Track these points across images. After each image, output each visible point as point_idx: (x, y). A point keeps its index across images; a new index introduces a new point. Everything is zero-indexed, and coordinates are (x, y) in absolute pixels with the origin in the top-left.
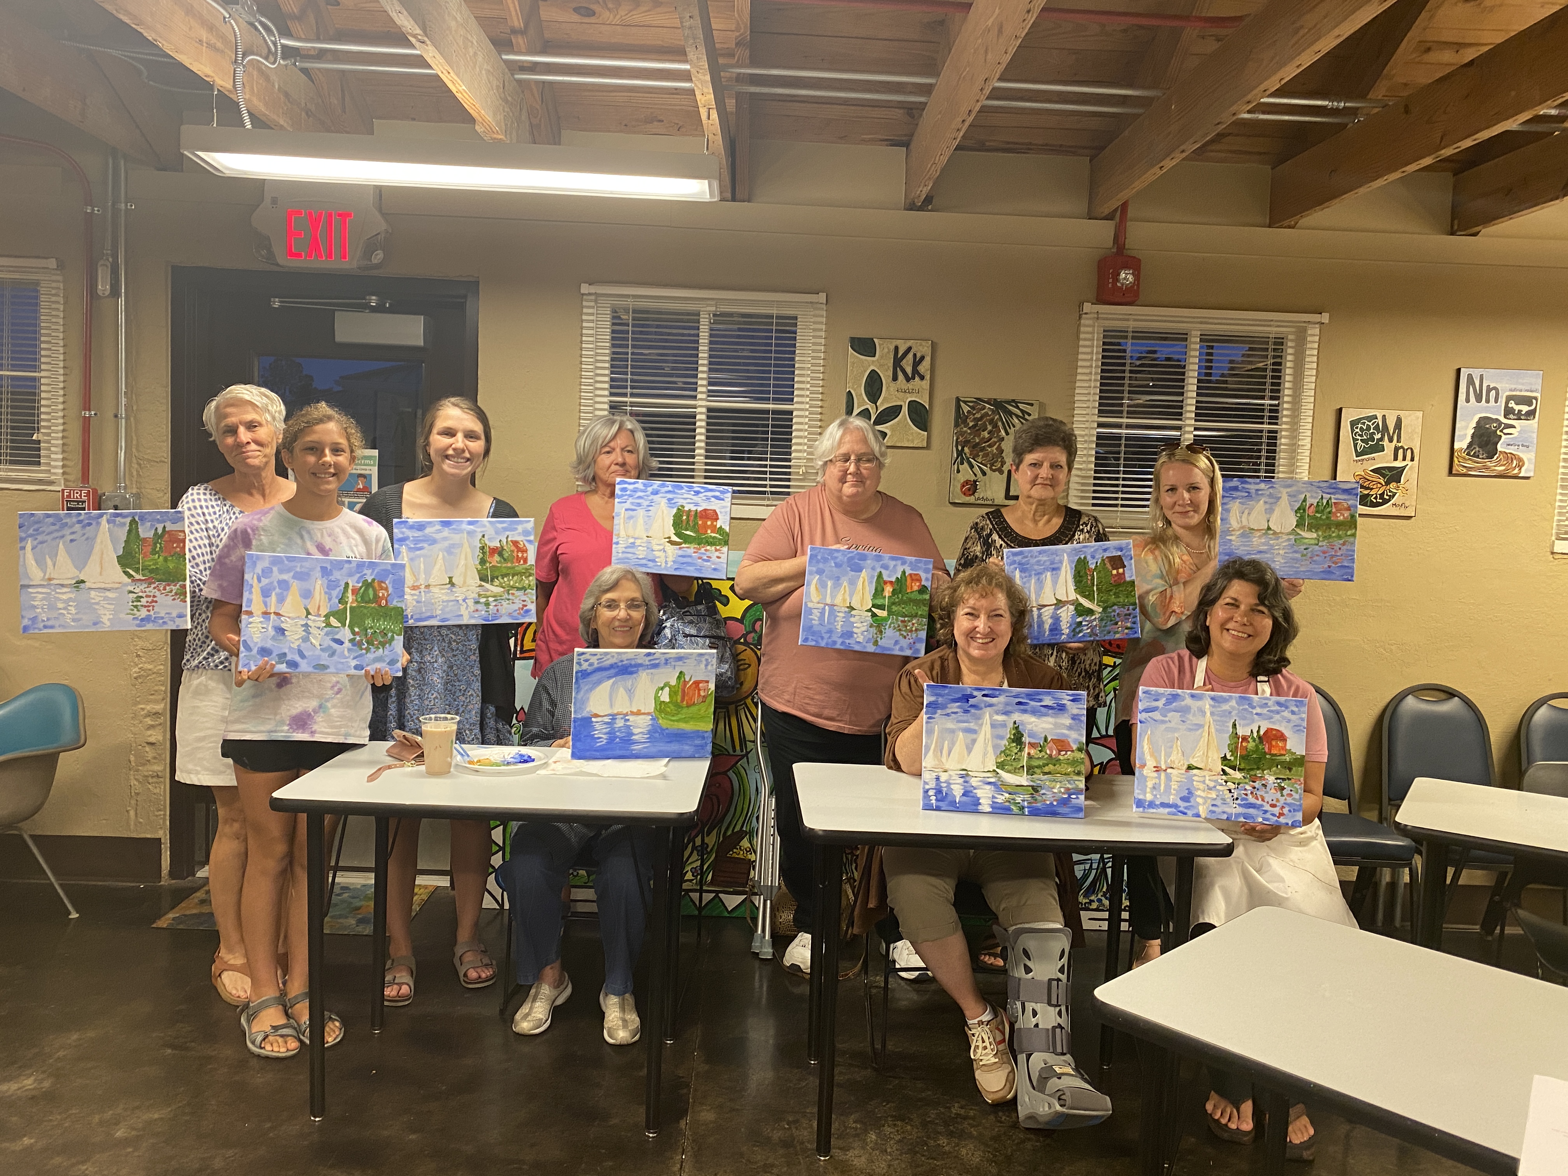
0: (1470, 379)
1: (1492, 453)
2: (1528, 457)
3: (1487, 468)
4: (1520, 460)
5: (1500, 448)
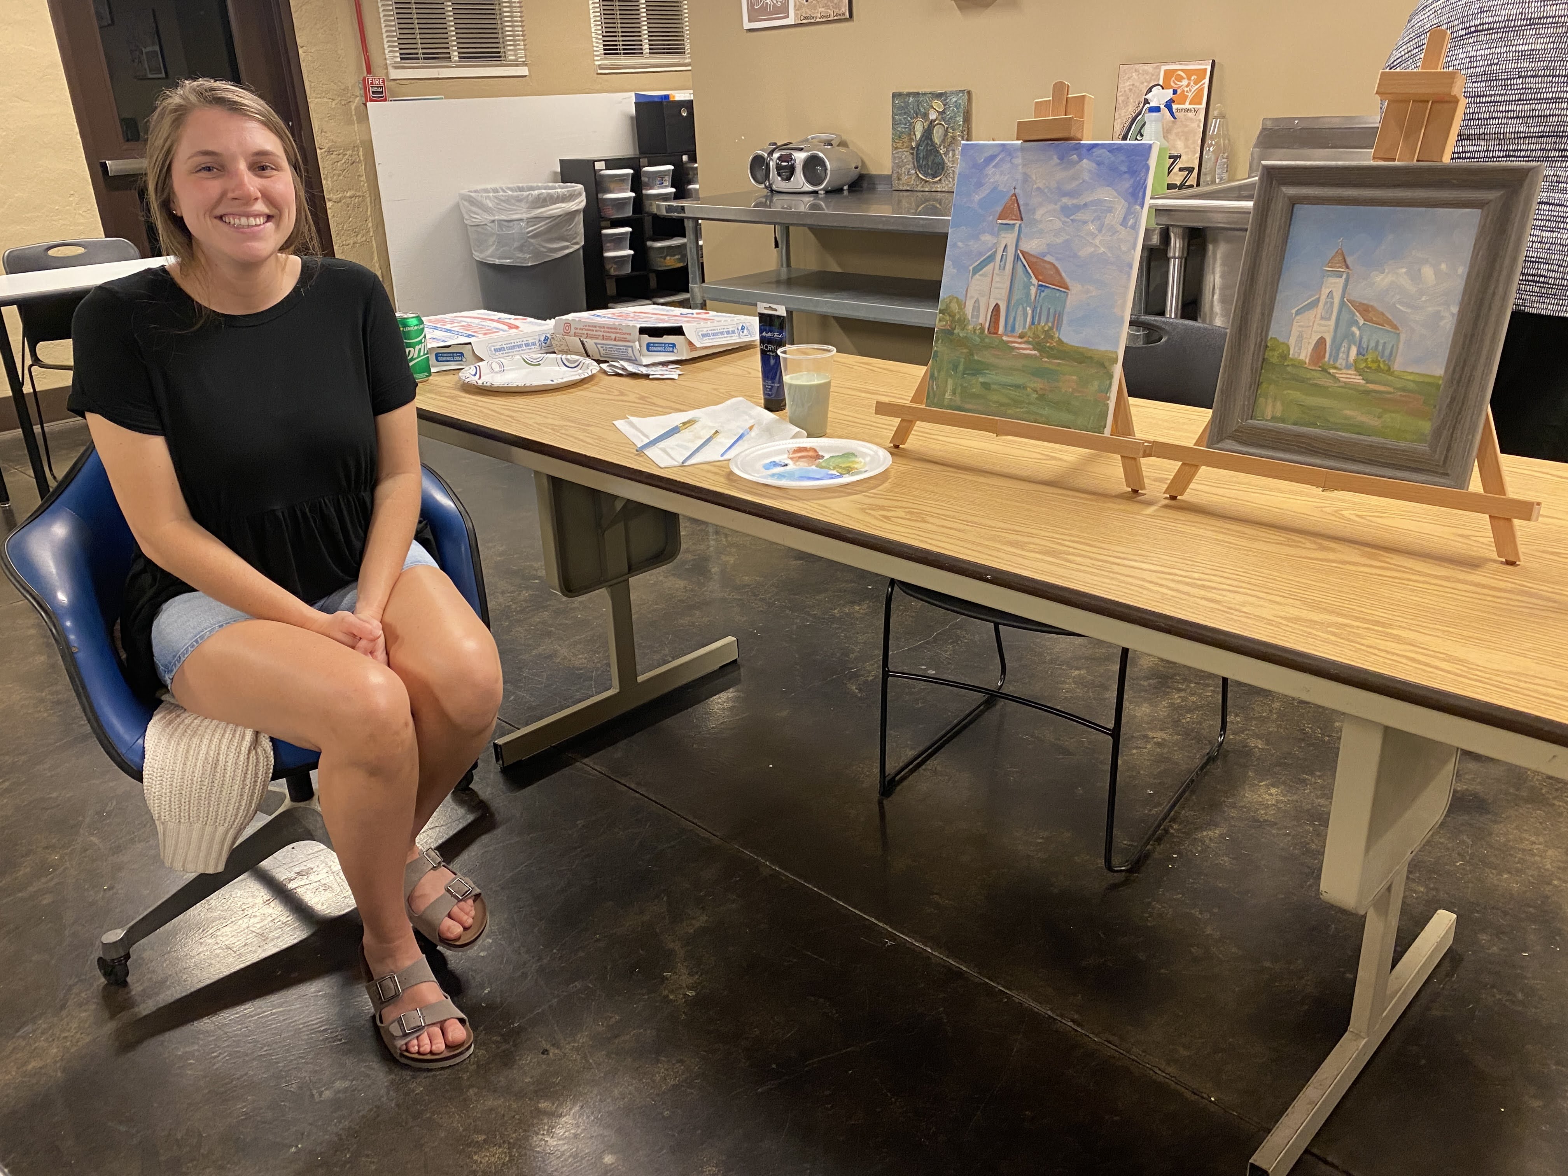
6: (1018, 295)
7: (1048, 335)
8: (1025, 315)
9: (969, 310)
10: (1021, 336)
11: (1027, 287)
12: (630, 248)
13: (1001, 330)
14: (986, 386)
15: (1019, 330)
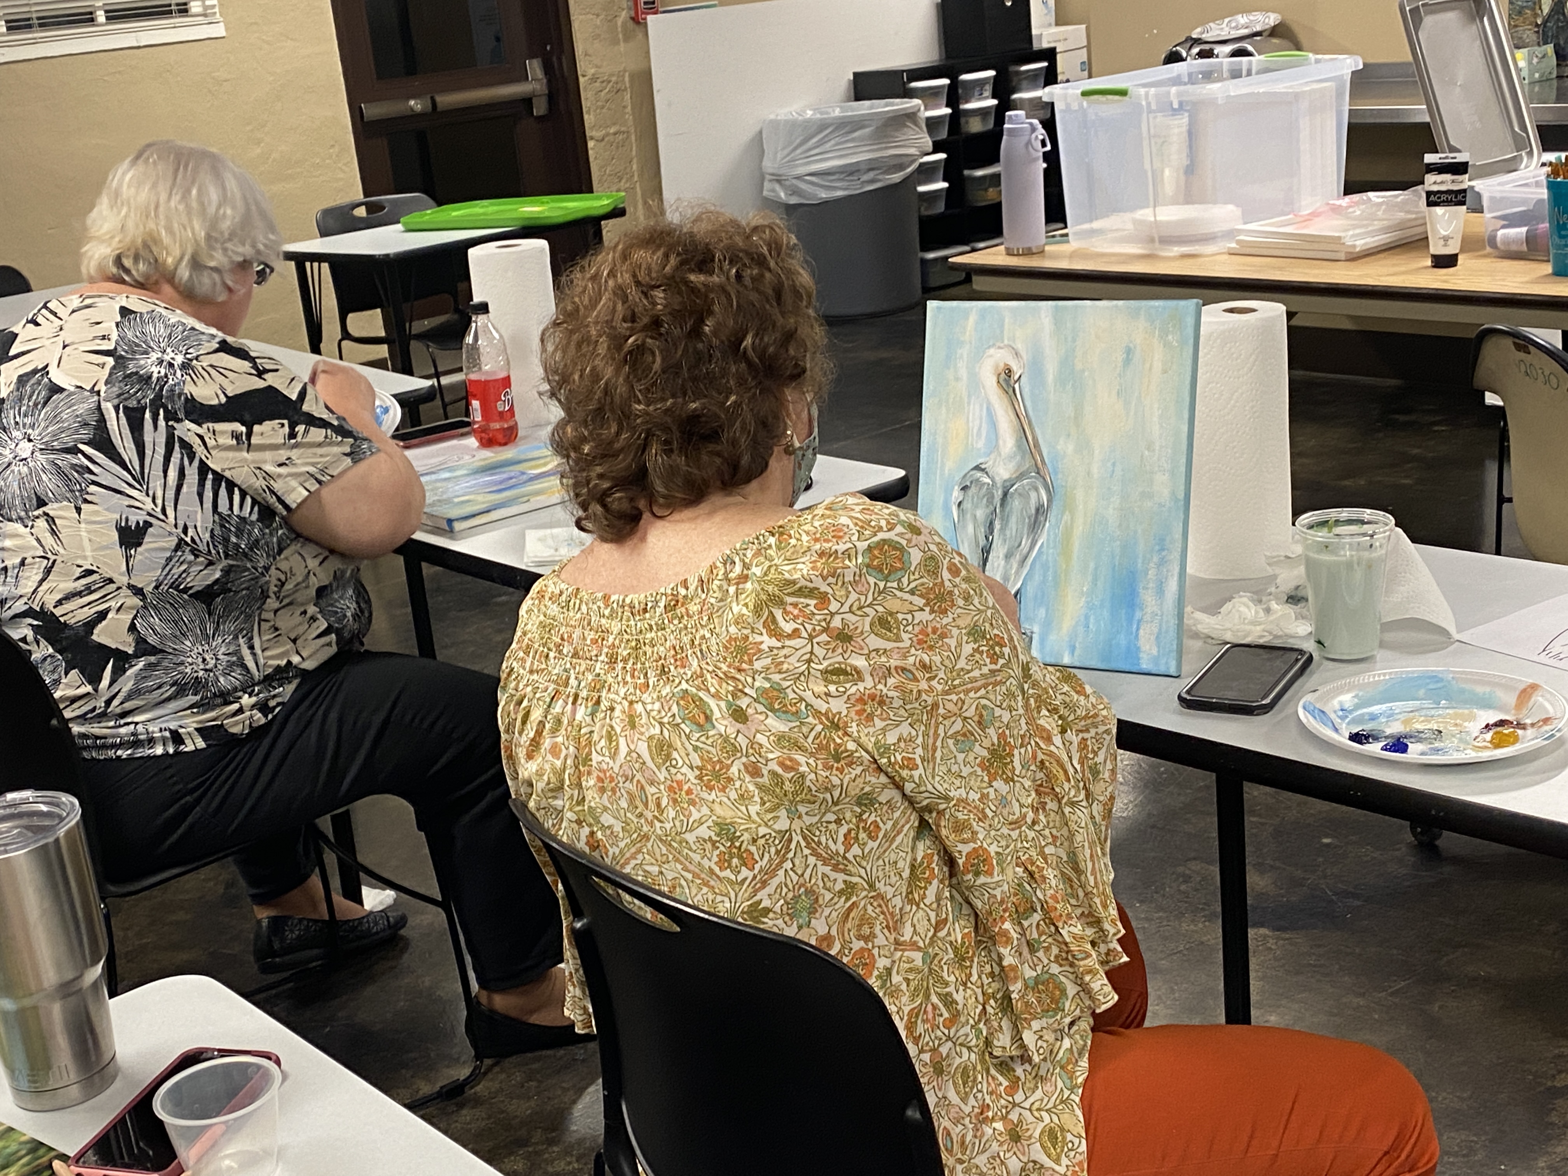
12: (944, 180)
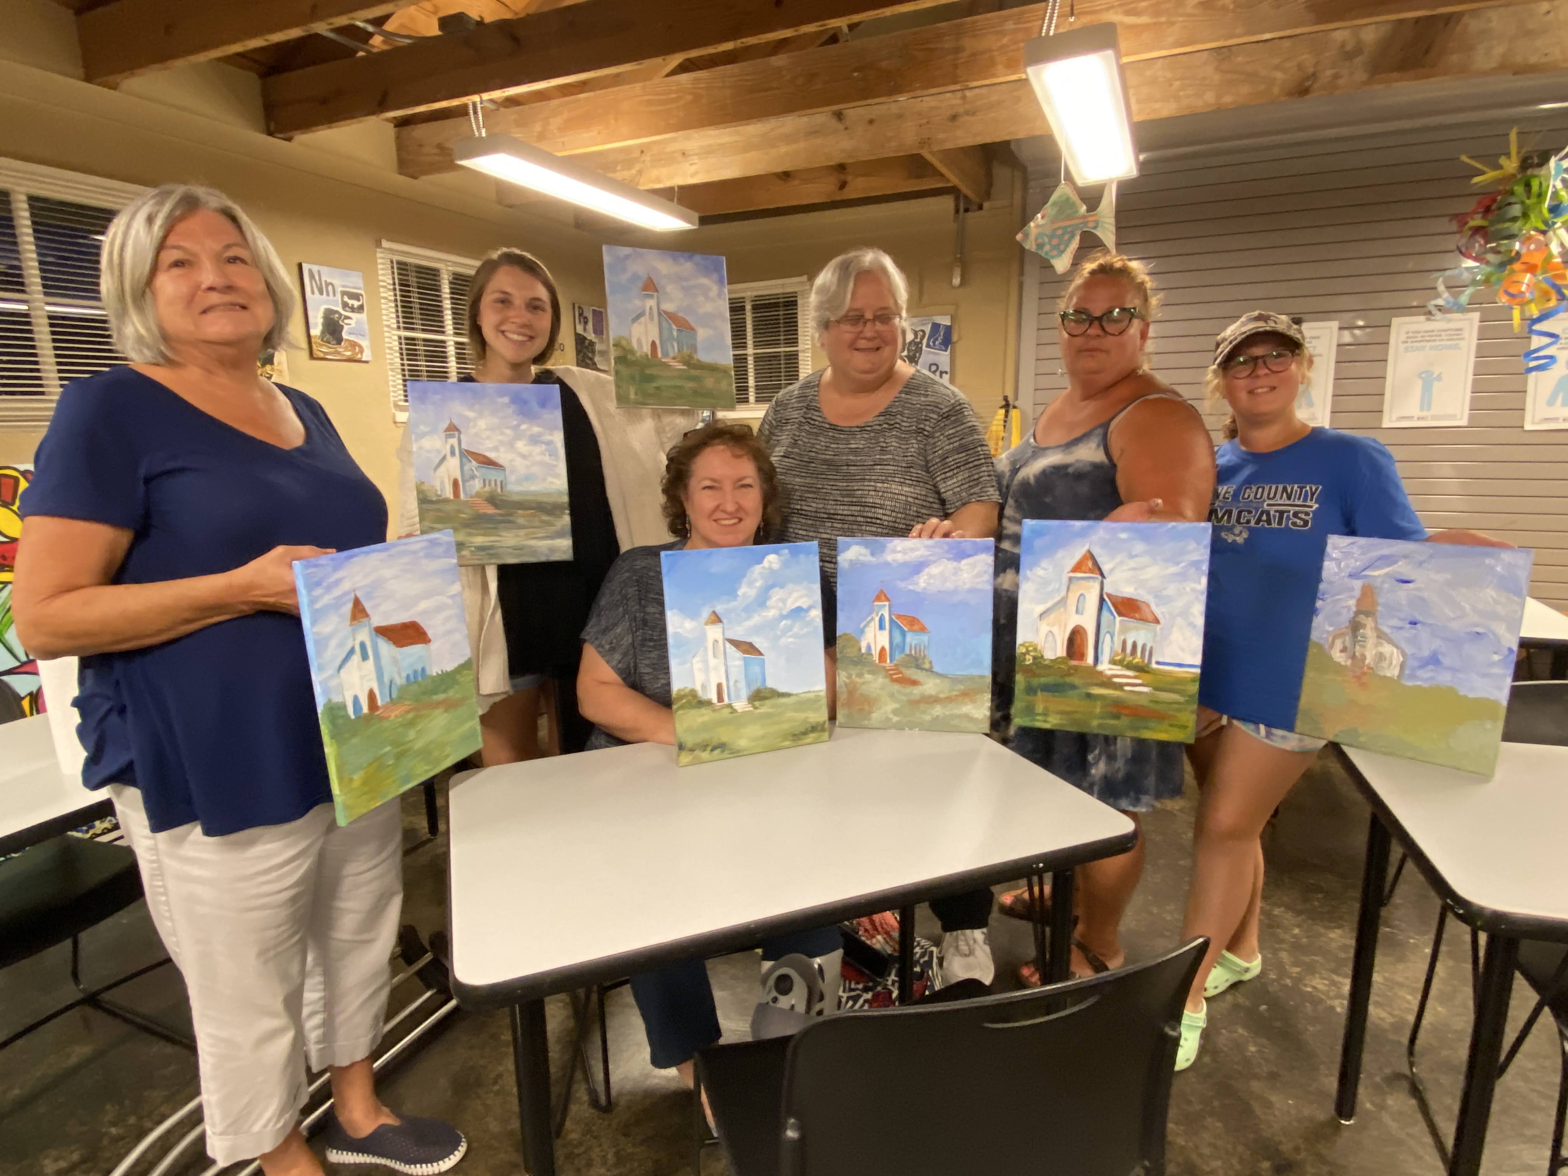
0: (311, 272)
1: (339, 340)
2: (364, 343)
3: (339, 353)
4: (360, 347)
5: (345, 335)
6: (666, 334)
7: (690, 357)
8: (673, 347)
9: (635, 345)
10: (674, 358)
11: (671, 330)
13: (660, 355)
14: (657, 388)
15: (672, 355)
